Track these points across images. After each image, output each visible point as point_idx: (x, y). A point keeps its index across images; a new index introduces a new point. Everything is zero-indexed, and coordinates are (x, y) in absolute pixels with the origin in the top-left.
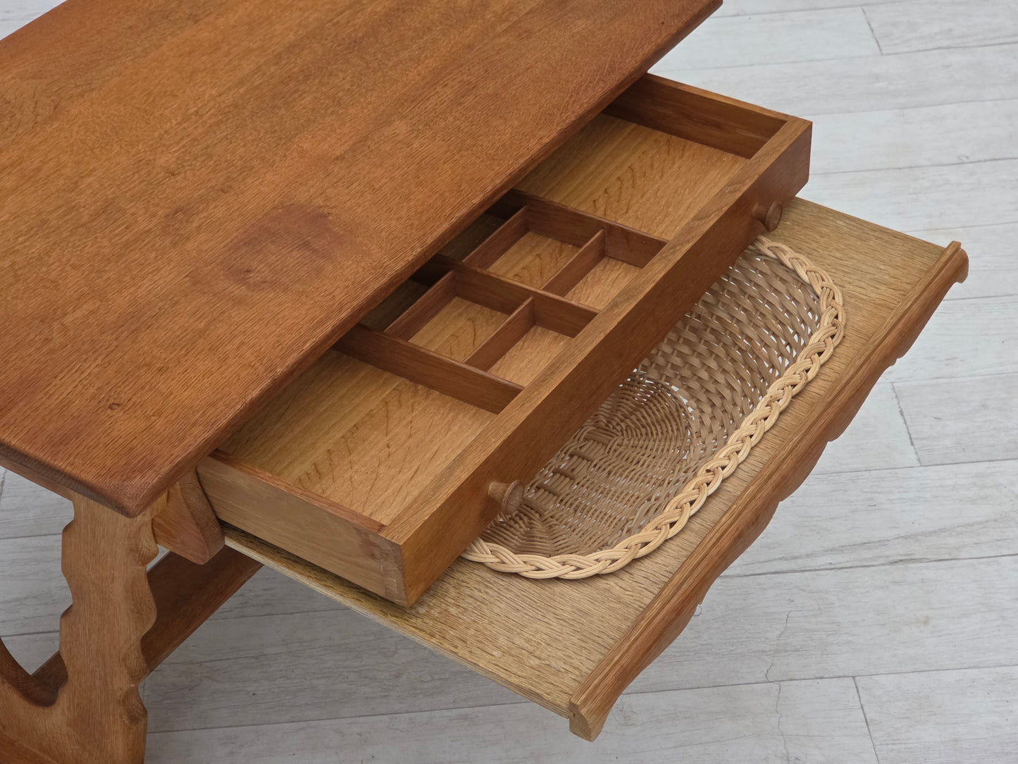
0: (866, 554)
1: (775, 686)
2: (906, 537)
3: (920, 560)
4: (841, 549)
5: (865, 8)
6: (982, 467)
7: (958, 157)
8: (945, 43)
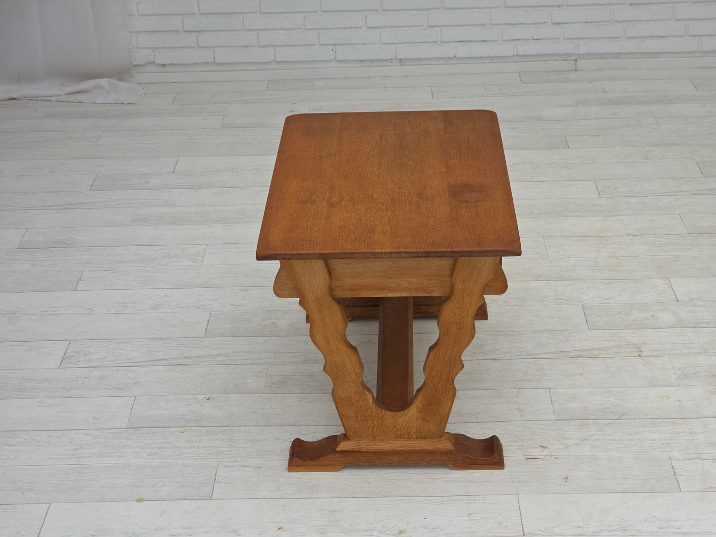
0: (561, 355)
1: (517, 390)
2: (578, 350)
3: (583, 357)
4: (551, 353)
5: (596, 181)
6: (614, 331)
7: (627, 234)
8: (629, 195)
